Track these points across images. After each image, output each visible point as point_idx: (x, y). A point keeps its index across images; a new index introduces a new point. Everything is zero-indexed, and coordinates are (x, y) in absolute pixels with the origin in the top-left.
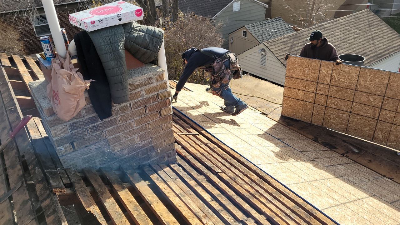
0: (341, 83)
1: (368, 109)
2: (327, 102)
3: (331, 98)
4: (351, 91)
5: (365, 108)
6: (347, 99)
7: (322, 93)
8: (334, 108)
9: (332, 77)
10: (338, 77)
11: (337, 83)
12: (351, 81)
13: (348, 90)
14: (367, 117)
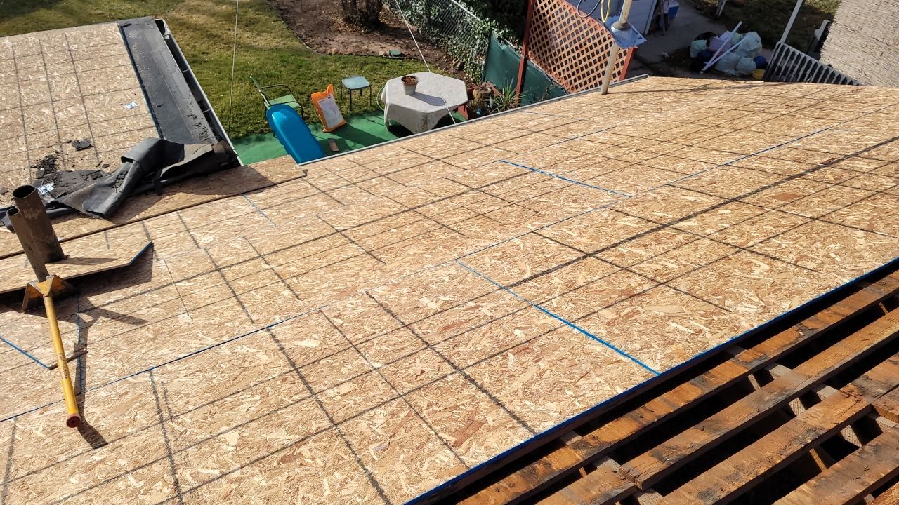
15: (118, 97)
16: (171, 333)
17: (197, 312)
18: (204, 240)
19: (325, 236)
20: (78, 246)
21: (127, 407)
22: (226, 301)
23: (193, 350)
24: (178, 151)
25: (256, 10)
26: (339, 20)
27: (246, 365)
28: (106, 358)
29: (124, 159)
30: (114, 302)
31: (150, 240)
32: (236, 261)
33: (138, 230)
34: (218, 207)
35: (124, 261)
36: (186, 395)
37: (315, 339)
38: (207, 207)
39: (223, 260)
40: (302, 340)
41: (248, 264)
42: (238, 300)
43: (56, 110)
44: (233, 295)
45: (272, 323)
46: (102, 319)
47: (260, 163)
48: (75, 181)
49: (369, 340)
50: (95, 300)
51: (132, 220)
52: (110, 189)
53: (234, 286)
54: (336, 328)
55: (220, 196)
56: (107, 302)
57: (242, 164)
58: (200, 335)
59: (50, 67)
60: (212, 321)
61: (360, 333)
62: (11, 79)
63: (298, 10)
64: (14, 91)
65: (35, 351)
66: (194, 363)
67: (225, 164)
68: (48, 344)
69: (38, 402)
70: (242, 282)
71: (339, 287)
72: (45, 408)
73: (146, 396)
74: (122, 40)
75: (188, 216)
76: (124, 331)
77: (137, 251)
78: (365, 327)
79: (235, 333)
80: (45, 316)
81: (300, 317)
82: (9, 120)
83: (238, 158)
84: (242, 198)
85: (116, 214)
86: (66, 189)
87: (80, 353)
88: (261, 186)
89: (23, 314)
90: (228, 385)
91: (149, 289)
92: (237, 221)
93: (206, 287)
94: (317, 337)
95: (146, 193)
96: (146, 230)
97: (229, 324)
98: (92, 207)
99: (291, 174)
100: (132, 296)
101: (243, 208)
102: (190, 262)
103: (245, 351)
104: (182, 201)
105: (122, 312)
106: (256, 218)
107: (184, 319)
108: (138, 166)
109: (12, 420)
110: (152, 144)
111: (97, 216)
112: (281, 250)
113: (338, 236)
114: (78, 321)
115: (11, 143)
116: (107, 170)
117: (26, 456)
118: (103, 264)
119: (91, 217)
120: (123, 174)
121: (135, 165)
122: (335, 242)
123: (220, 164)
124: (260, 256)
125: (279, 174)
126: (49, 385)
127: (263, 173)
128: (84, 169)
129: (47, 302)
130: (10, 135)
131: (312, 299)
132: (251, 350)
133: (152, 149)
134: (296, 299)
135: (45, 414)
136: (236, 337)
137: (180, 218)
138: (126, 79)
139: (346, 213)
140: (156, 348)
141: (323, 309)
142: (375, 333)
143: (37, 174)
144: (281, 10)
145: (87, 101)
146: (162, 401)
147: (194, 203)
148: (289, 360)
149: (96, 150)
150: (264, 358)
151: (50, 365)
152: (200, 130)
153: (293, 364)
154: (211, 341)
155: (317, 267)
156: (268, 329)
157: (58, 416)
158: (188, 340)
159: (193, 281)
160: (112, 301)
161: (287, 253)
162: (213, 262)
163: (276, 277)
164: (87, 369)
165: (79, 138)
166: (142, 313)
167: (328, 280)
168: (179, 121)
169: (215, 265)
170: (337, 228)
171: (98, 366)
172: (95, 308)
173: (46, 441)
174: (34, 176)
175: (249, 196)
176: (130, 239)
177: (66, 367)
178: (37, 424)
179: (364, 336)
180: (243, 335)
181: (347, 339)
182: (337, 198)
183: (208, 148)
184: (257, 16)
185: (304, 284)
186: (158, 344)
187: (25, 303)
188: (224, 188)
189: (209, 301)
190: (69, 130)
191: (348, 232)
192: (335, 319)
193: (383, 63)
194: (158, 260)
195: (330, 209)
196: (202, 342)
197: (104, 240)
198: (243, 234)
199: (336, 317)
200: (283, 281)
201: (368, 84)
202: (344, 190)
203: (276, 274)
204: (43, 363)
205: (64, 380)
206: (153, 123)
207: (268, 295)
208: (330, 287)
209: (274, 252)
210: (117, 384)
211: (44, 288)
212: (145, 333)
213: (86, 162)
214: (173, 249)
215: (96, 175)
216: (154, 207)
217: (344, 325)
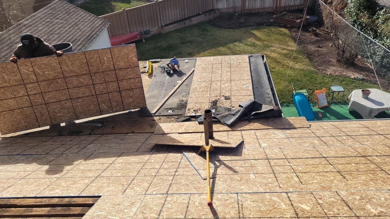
0: (48, 75)
1: (84, 90)
2: (45, 99)
3: (46, 94)
4: (61, 81)
5: (81, 89)
6: (62, 89)
7: (34, 92)
8: (55, 102)
9: (36, 74)
10: (42, 72)
11: (44, 78)
12: (56, 70)
13: (57, 80)
14: (86, 97)
15: (243, 82)
16: (247, 181)
17: (257, 175)
18: (264, 145)
19: (317, 158)
20: (218, 135)
21: (227, 206)
22: (270, 174)
23: (255, 191)
24: (260, 106)
25: (298, 53)
26: (334, 60)
27: (276, 206)
28: (222, 182)
29: (240, 106)
30: (228, 160)
31: (243, 139)
32: (276, 158)
33: (239, 134)
34: (270, 132)
35: (234, 145)
36: (250, 210)
37: (308, 206)
38: (266, 131)
39: (270, 156)
40: (302, 204)
41: (281, 160)
42: (275, 175)
43: (221, 84)
44: (273, 172)
45: (289, 191)
46: (222, 166)
47: (291, 118)
48: (222, 110)
49: (336, 217)
50: (222, 158)
51: (238, 129)
52: (232, 116)
53: (274, 169)
54: (319, 204)
55: (272, 128)
56: (225, 160)
57: (283, 117)
58: (258, 186)
59: (223, 68)
60: (263, 181)
61: (331, 211)
62: (210, 71)
63: (316, 55)
64: (210, 75)
65: (200, 171)
66: (255, 197)
67: (277, 115)
68: (204, 170)
69: (198, 191)
70: (277, 168)
71: (322, 185)
72: (200, 194)
73: (235, 204)
74: (248, 62)
75: (259, 133)
76: (230, 173)
77: (238, 143)
78: (334, 209)
79: (272, 190)
80: (206, 159)
81: (302, 193)
82: (207, 85)
83: (282, 114)
84: (281, 131)
85: (232, 126)
86: (219, 113)
87: (214, 177)
88: (290, 128)
89: (197, 156)
90: (267, 212)
91: (241, 159)
92: (277, 140)
93: (262, 165)
94: (309, 206)
95: (245, 120)
96: (242, 135)
97: (270, 185)
98: (225, 121)
99: (304, 125)
100: (234, 160)
101: (281, 135)
102: (257, 153)
103: (276, 200)
104: (257, 126)
105: (230, 166)
106: (286, 141)
107: (252, 176)
108: (244, 109)
109: (189, 194)
110: (251, 102)
111: (226, 125)
112: (296, 158)
113: (323, 159)
114: (215, 164)
115: (205, 93)
116: (233, 109)
117: (192, 211)
118: (226, 145)
119: (224, 125)
120: (239, 111)
121: (243, 109)
122: (322, 162)
123: (275, 115)
124: (286, 158)
125: (298, 124)
126: (202, 186)
127: (292, 122)
128: (226, 107)
129: (207, 154)
130: (206, 90)
131: (308, 186)
132: (278, 200)
133: (251, 104)
134: (301, 183)
135: (200, 197)
136: (272, 192)
137: (255, 133)
138: (247, 76)
139: (328, 149)
140: (240, 185)
141: (314, 193)
142: (339, 214)
143: (211, 105)
144: (308, 54)
145: (232, 82)
146: (240, 209)
147: (261, 128)
148: (295, 211)
149: (231, 101)
150: (284, 206)
151: (204, 178)
152: (269, 100)
153: (297, 214)
154: (261, 190)
155: (312, 171)
156: (287, 193)
157: (204, 199)
158: (253, 186)
159: (257, 161)
160: (227, 160)
161: (298, 160)
162: (266, 155)
163: (292, 170)
164: (215, 184)
165: (227, 95)
166: (237, 168)
167: (317, 179)
168: (262, 95)
169: (267, 157)
170: (323, 155)
171: (220, 185)
172: (221, 161)
173: (199, 208)
174: (210, 106)
175: (284, 131)
176: (236, 137)
177: (209, 181)
178: (197, 199)
179: (333, 214)
180: (275, 192)
181: (324, 212)
182: (325, 141)
183: (272, 108)
184: (298, 56)
185: (305, 177)
186: (241, 183)
187: (199, 152)
188: (274, 125)
189: (263, 172)
190: (224, 91)
191: (329, 159)
192: (319, 200)
193: (352, 81)
194: (245, 148)
195: (320, 145)
196: (259, 189)
197: (227, 135)
198: (280, 146)
199: (320, 199)
200: (295, 173)
201: (343, 90)
202: (328, 138)
203: (293, 169)
204: (202, 176)
205: (208, 186)
206: (253, 94)
207: (288, 177)
208: (317, 183)
209: (292, 158)
210: (225, 194)
211: (207, 148)
212: (237, 177)
213: (227, 104)
214: (251, 145)
215: (229, 110)
216: (246, 126)
217: (323, 204)
